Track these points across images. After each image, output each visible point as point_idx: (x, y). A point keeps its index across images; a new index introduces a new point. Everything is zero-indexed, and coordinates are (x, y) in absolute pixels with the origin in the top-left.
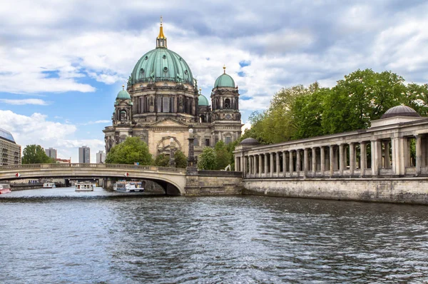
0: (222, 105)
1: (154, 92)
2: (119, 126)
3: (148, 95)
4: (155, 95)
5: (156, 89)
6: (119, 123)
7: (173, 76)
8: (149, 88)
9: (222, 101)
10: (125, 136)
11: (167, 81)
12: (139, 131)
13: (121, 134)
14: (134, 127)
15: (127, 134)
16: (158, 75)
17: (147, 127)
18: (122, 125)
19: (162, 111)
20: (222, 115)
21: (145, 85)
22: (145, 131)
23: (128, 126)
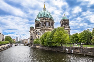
0: (65, 24)
1: (45, 20)
2: (37, 29)
3: (44, 21)
4: (45, 21)
5: (46, 20)
6: (37, 28)
7: (49, 17)
8: (44, 19)
9: (65, 23)
10: (39, 32)
11: (48, 18)
12: (42, 31)
13: (38, 31)
14: (41, 29)
15: (39, 31)
16: (46, 16)
17: (45, 29)
18: (38, 29)
19: (47, 26)
20: (65, 27)
21: (42, 19)
22: (44, 31)
23: (40, 29)
